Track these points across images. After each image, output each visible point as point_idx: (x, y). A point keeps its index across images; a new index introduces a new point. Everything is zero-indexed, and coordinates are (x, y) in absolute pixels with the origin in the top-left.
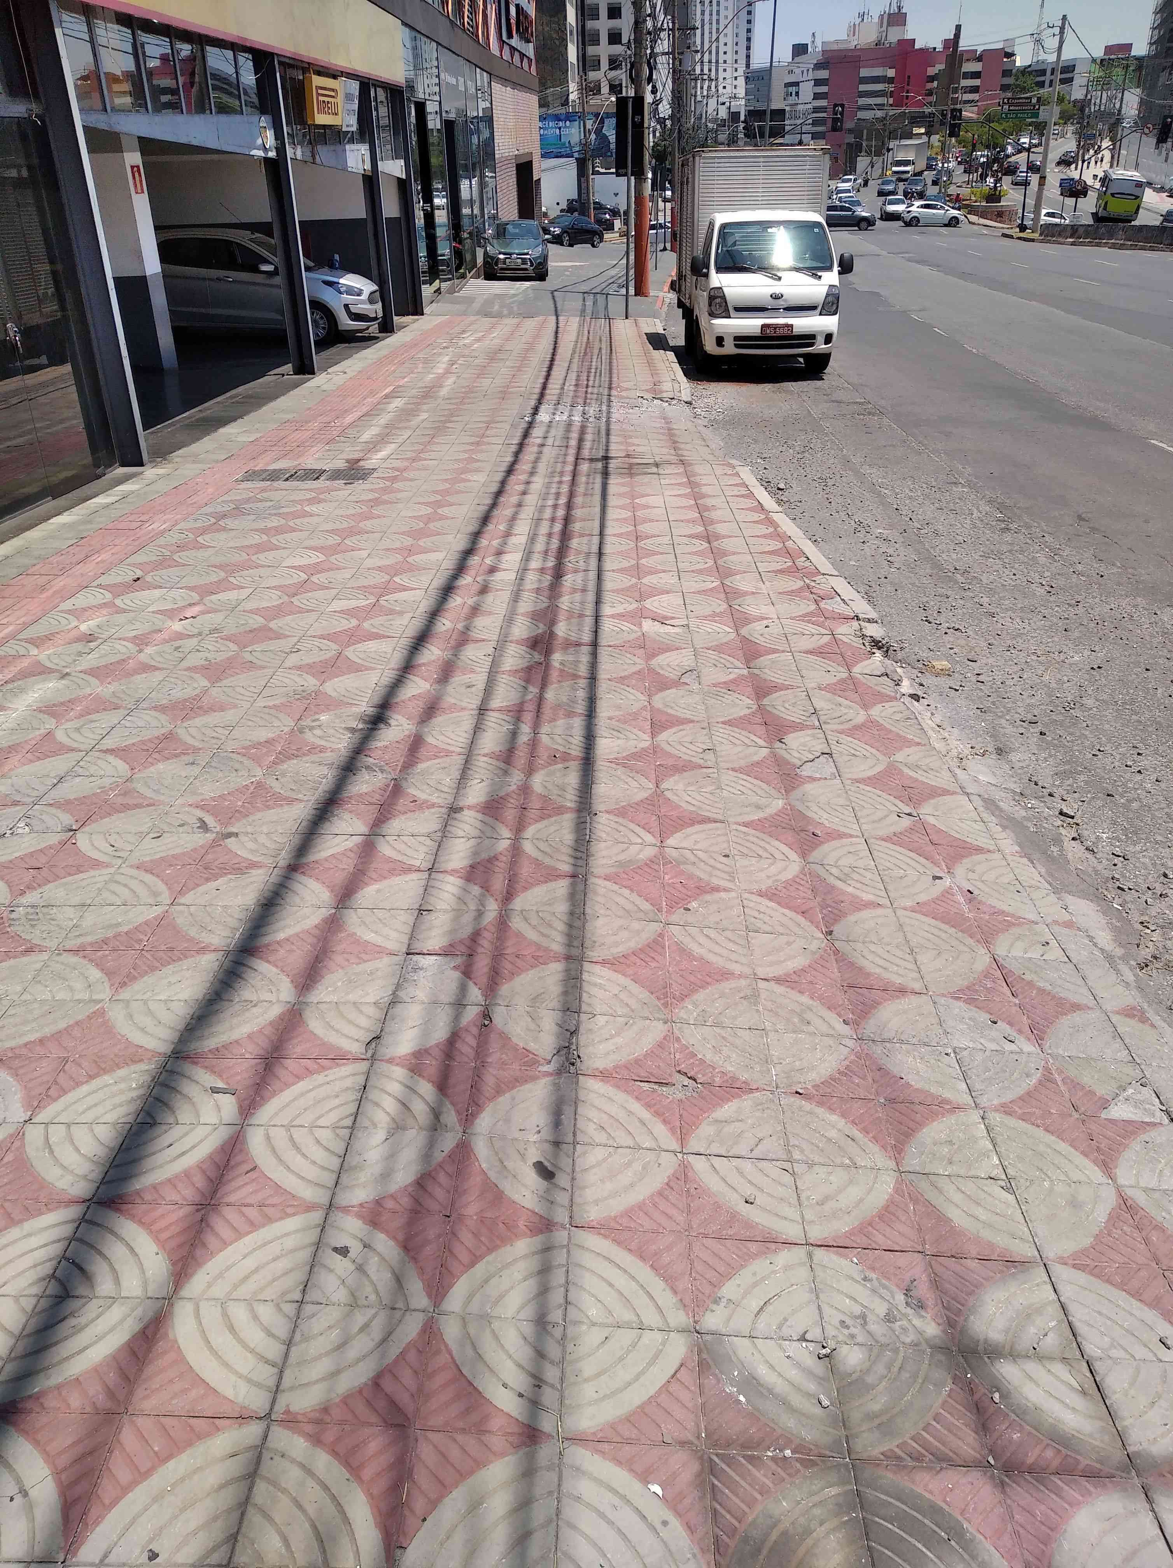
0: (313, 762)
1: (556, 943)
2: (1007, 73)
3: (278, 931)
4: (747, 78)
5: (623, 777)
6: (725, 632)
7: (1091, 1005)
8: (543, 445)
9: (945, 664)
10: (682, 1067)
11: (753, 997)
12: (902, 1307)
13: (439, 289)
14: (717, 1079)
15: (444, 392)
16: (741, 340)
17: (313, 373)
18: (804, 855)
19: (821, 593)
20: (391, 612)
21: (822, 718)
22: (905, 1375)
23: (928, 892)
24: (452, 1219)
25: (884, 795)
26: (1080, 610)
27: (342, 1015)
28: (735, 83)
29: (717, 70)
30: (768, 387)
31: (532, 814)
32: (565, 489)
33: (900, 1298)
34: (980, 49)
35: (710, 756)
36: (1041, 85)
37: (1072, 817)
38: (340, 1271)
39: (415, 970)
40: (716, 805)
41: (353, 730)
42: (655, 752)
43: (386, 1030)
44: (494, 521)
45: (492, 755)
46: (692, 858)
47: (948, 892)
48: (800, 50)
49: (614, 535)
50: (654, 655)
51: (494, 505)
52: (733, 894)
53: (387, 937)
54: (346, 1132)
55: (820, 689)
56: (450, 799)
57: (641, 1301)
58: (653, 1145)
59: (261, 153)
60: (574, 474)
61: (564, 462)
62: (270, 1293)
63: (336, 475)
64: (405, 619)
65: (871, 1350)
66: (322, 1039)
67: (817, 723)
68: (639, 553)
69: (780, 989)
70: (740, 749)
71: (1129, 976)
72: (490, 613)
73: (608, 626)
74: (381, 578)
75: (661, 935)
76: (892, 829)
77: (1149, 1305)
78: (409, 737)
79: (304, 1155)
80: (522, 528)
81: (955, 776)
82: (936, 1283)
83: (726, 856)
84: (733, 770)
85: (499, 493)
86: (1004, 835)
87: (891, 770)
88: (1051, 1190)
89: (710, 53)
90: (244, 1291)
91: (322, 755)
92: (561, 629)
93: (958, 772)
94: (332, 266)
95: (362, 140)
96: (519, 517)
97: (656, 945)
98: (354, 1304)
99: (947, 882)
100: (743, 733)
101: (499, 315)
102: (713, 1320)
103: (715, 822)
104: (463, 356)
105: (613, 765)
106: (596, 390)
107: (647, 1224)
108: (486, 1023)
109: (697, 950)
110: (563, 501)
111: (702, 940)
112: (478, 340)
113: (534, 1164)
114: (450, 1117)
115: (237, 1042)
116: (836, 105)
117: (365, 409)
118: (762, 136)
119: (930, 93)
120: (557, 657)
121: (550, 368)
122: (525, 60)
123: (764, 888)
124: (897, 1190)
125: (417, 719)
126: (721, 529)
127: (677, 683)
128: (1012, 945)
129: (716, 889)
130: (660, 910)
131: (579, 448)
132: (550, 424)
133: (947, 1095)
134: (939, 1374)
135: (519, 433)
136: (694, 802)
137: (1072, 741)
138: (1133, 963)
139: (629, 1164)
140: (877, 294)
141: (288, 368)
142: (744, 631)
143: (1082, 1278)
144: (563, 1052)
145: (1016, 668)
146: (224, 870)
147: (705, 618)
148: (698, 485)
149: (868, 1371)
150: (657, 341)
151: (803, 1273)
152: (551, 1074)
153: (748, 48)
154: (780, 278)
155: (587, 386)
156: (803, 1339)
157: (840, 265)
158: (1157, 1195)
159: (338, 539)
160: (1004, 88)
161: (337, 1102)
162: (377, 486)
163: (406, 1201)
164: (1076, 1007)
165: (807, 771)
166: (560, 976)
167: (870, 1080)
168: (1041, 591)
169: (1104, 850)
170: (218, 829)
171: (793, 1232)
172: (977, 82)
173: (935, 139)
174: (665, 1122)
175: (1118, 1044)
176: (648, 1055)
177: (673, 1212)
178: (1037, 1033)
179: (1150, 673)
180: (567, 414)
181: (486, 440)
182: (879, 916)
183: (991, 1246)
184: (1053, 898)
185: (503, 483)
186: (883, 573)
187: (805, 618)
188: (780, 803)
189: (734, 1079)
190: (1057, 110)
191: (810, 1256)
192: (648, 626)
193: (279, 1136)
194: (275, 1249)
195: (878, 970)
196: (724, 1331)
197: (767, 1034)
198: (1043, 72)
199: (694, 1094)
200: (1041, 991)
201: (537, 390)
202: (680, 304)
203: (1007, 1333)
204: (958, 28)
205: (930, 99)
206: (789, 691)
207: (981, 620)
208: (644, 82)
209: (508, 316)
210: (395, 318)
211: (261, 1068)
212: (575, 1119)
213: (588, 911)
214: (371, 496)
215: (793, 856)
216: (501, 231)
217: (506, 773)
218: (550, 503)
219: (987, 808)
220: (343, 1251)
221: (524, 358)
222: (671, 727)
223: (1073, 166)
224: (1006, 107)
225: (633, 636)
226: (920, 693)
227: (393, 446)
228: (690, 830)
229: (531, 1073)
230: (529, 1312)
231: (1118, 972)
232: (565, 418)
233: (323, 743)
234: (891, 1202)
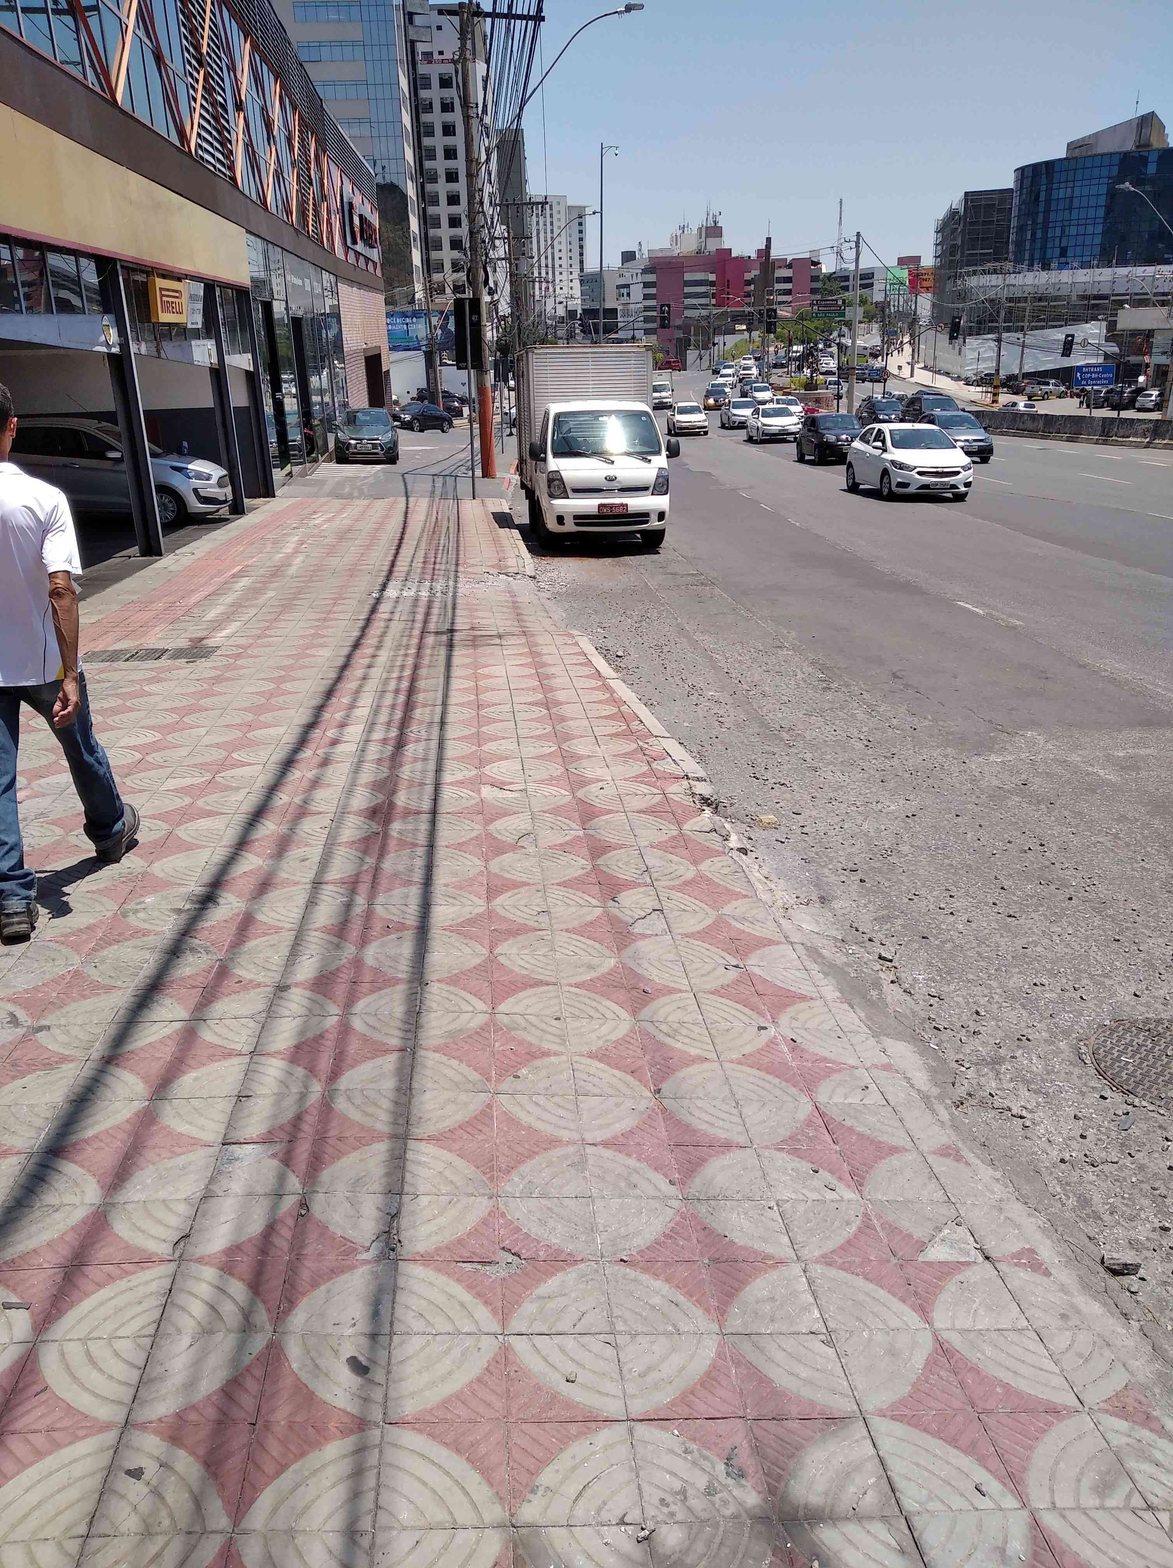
0: (135, 947)
1: (382, 1122)
2: (815, 279)
3: (86, 1128)
4: (581, 281)
5: (457, 944)
6: (561, 795)
7: (907, 1147)
8: (390, 620)
9: (771, 817)
10: (506, 1243)
11: (580, 1164)
12: (722, 1477)
13: (291, 473)
14: (541, 1253)
15: (292, 571)
16: (581, 519)
17: (161, 555)
18: (634, 1013)
19: (654, 754)
20: (228, 788)
21: (654, 875)
22: (725, 1551)
23: (753, 1042)
24: (257, 1426)
25: (713, 948)
26: (895, 762)
27: (150, 1215)
28: (571, 284)
29: (554, 273)
30: (608, 561)
31: (365, 987)
32: (410, 661)
33: (721, 1467)
34: (789, 258)
35: (544, 918)
36: (846, 289)
37: (891, 961)
38: (133, 1497)
39: (230, 1161)
40: (549, 967)
41: (179, 911)
42: (490, 917)
43: (196, 1227)
44: (337, 694)
45: (325, 930)
46: (523, 1023)
47: (772, 1042)
48: (628, 257)
49: (456, 705)
50: (492, 821)
51: (339, 679)
52: (564, 1058)
53: (202, 1128)
54: (148, 1341)
55: (652, 847)
56: (277, 977)
57: (455, 1499)
58: (472, 1328)
59: (104, 349)
60: (420, 647)
61: (410, 636)
62: (54, 1530)
63: (178, 654)
64: (240, 795)
65: (691, 1528)
66: (126, 1242)
67: (649, 881)
68: (481, 720)
69: (607, 1153)
70: (574, 909)
71: (944, 1115)
72: (329, 785)
73: (447, 793)
74: (217, 755)
75: (489, 1106)
76: (720, 982)
77: (965, 1451)
78: (238, 915)
79: (101, 1370)
80: (366, 701)
81: (779, 926)
82: (757, 1449)
83: (558, 1019)
84: (567, 931)
85: (345, 667)
86: (826, 981)
87: (720, 923)
88: (870, 1340)
89: (546, 258)
90: (22, 1532)
91: (145, 939)
92: (401, 799)
93: (782, 921)
94: (180, 452)
95: (208, 336)
96: (363, 689)
97: (484, 1116)
98: (147, 1532)
99: (772, 1031)
100: (578, 893)
101: (350, 497)
102: (529, 1512)
103: (547, 984)
104: (313, 536)
105: (447, 933)
106: (443, 567)
107: (464, 1412)
108: (303, 1212)
109: (526, 1119)
110: (407, 672)
111: (530, 1107)
112: (329, 520)
113: (348, 1360)
114: (262, 1317)
115: (35, 1251)
116: (662, 306)
117: (211, 589)
118: (597, 332)
119: (748, 295)
120: (396, 826)
121: (399, 546)
122: (370, 264)
123: (594, 1049)
124: (720, 1355)
125: (248, 896)
126: (561, 696)
127: (515, 847)
128: (833, 1091)
129: (546, 1054)
130: (489, 1080)
131: (426, 622)
132: (397, 600)
133: (769, 1249)
134: (759, 1547)
135: (367, 609)
136: (527, 966)
137: (890, 887)
138: (948, 1102)
139: (447, 1352)
140: (710, 474)
141: (135, 550)
142: (580, 794)
143: (900, 1429)
144: (383, 1238)
145: (837, 819)
146: (32, 1066)
147: (542, 782)
148: (539, 654)
149: (688, 1549)
150: (503, 520)
151: (623, 1451)
152: (369, 1262)
153: (581, 254)
154: (613, 462)
155: (435, 563)
156: (622, 1522)
157: (667, 450)
158: (972, 1335)
159: (176, 717)
160: (813, 291)
161: (139, 1309)
162: (220, 664)
163: (211, 1413)
164: (894, 1150)
165: (638, 929)
166: (384, 1156)
167: (695, 1241)
168: (860, 745)
169: (921, 990)
170: (29, 1023)
171: (613, 1408)
172: (789, 286)
173: (756, 334)
174: (486, 1303)
175: (933, 1185)
176: (474, 1232)
177: (492, 1398)
178: (857, 1180)
179: (959, 819)
180: (414, 589)
181: (331, 616)
182: (706, 1071)
183: (812, 1404)
184: (872, 1042)
185: (349, 657)
186: (714, 733)
187: (638, 778)
188: (613, 962)
189: (559, 1251)
190: (860, 311)
191: (631, 1431)
192: (487, 792)
193: (74, 1350)
194: (60, 1478)
195: (705, 1126)
196: (541, 1522)
197: (593, 1202)
198: (847, 278)
199: (519, 1271)
200: (861, 1136)
201: (386, 568)
202: (523, 486)
203: (827, 1495)
204: (769, 240)
205: (747, 300)
206: (623, 850)
207: (804, 774)
208: (481, 285)
209: (359, 498)
210: (246, 500)
211: (59, 1278)
212: (393, 1308)
213: (415, 1085)
214: (213, 673)
215: (624, 1014)
216: (352, 419)
217: (338, 947)
218: (395, 675)
219: (809, 956)
220: (136, 1474)
221: (373, 538)
222: (507, 891)
223: (880, 358)
224: (816, 307)
225: (473, 802)
226: (749, 847)
227: (238, 624)
228: (521, 995)
229: (349, 1263)
230: (337, 1522)
231: (934, 1112)
232: (412, 593)
233: (146, 926)
234: (714, 1366)
